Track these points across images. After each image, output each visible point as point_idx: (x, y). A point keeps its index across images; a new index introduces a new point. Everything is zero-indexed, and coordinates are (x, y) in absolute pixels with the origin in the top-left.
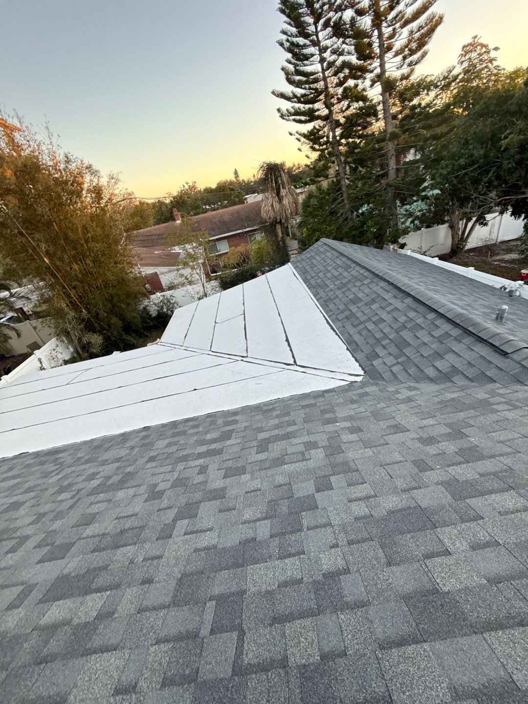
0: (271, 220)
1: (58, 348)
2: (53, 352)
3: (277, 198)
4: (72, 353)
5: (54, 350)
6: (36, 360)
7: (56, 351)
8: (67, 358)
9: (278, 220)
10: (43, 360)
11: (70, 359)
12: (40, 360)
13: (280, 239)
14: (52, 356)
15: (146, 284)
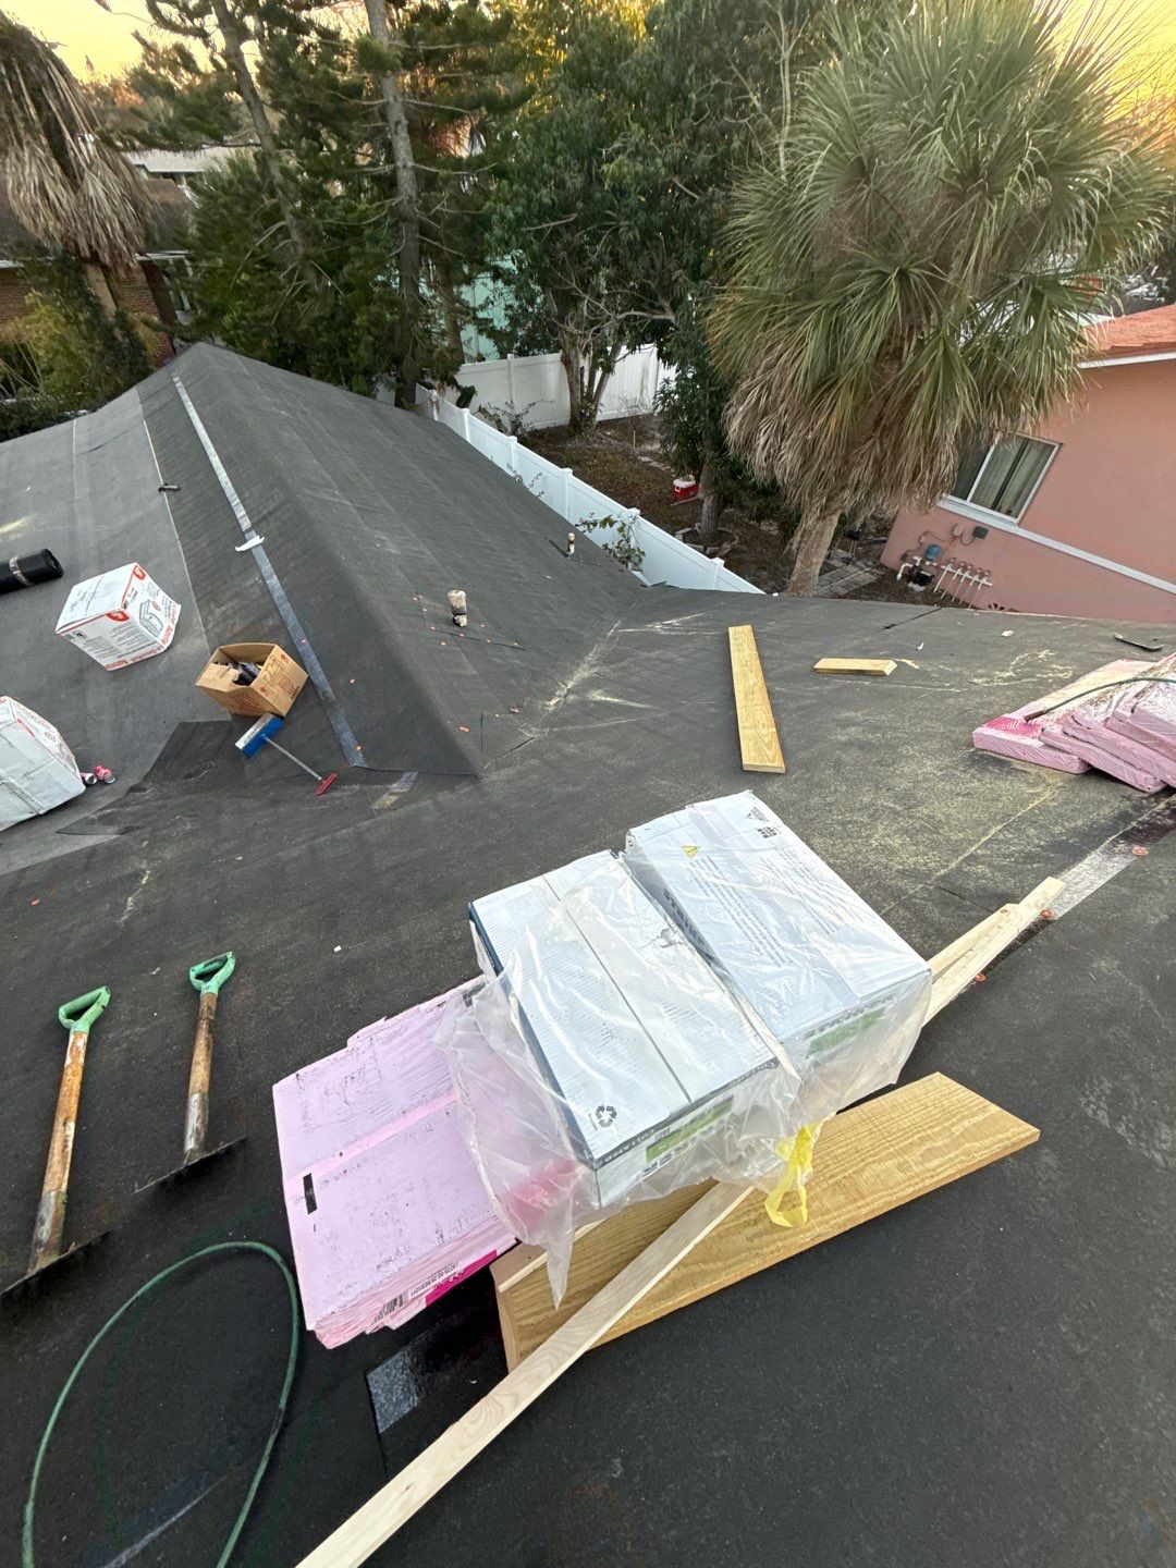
0: (60, 246)
3: (56, 166)
9: (86, 253)
13: (111, 319)
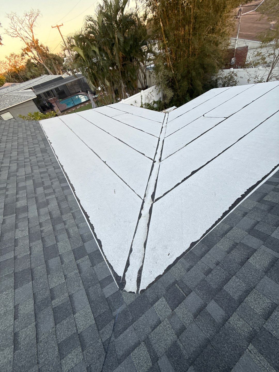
1: (152, 92)
2: (150, 94)
4: (160, 98)
5: (150, 93)
6: (141, 95)
7: (151, 94)
8: (156, 100)
10: (143, 97)
11: (158, 101)
12: (142, 96)
14: (148, 96)
15: (233, 57)
